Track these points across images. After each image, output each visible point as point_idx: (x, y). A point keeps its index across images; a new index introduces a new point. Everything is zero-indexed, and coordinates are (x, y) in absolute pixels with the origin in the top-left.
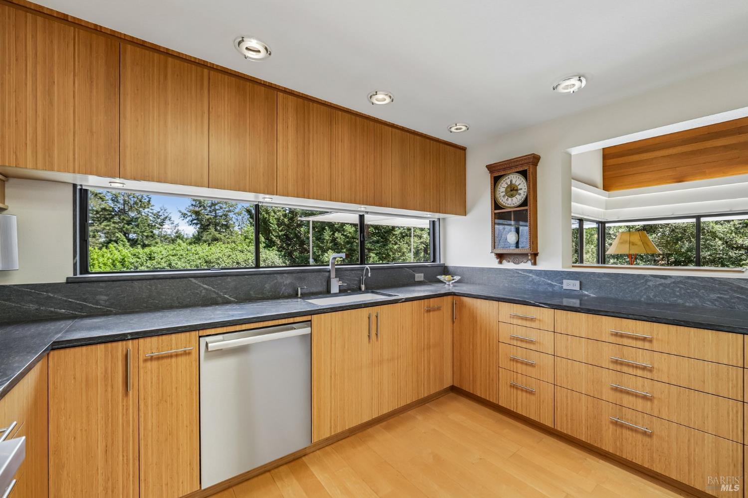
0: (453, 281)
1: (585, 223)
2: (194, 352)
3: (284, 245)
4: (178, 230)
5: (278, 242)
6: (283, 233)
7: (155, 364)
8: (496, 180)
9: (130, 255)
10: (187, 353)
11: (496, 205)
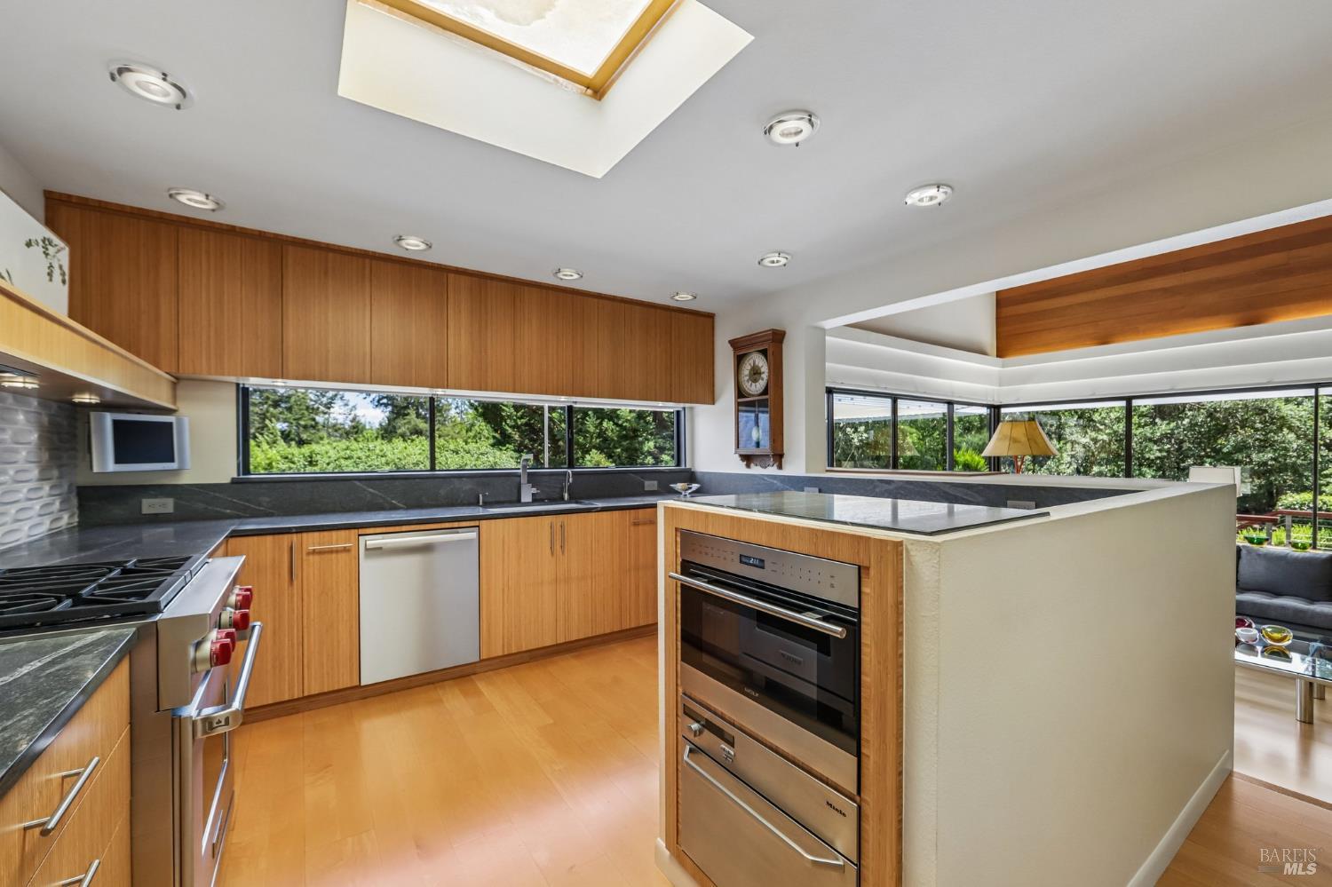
0: (690, 491)
1: (956, 406)
2: (353, 549)
3: (527, 441)
4: (356, 416)
5: (517, 437)
6: (523, 421)
7: (317, 557)
8: (739, 360)
9: (279, 458)
10: (346, 550)
11: (740, 393)
